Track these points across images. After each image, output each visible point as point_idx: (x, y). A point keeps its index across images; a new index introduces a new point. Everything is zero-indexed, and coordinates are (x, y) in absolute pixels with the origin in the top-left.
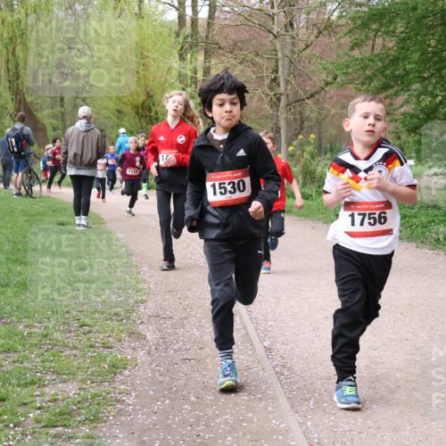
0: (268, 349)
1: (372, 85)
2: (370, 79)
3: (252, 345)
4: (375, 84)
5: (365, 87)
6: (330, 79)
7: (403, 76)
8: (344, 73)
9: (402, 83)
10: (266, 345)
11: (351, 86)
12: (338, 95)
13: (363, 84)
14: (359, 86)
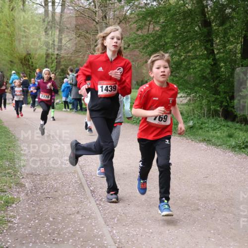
0: (92, 192)
1: (148, 49)
2: (147, 46)
3: (84, 189)
4: (150, 49)
5: (144, 50)
6: (126, 46)
7: (164, 45)
8: (133, 43)
9: (164, 49)
10: (91, 189)
11: (137, 50)
12: (130, 55)
13: (143, 49)
14: (141, 50)
